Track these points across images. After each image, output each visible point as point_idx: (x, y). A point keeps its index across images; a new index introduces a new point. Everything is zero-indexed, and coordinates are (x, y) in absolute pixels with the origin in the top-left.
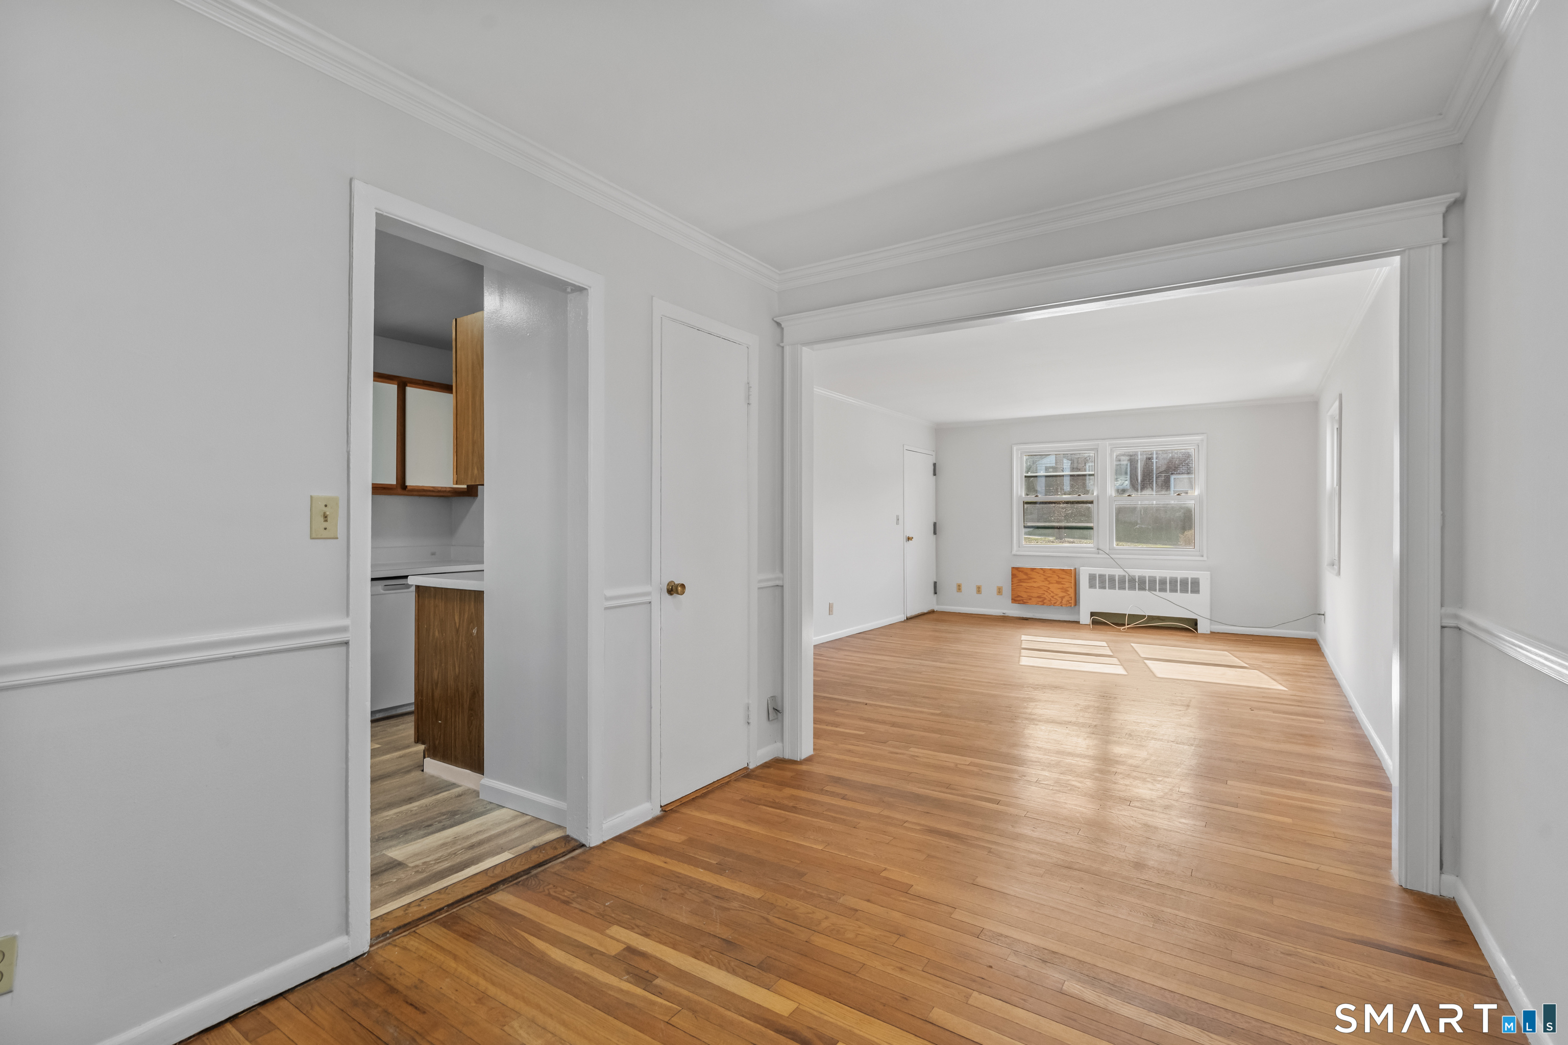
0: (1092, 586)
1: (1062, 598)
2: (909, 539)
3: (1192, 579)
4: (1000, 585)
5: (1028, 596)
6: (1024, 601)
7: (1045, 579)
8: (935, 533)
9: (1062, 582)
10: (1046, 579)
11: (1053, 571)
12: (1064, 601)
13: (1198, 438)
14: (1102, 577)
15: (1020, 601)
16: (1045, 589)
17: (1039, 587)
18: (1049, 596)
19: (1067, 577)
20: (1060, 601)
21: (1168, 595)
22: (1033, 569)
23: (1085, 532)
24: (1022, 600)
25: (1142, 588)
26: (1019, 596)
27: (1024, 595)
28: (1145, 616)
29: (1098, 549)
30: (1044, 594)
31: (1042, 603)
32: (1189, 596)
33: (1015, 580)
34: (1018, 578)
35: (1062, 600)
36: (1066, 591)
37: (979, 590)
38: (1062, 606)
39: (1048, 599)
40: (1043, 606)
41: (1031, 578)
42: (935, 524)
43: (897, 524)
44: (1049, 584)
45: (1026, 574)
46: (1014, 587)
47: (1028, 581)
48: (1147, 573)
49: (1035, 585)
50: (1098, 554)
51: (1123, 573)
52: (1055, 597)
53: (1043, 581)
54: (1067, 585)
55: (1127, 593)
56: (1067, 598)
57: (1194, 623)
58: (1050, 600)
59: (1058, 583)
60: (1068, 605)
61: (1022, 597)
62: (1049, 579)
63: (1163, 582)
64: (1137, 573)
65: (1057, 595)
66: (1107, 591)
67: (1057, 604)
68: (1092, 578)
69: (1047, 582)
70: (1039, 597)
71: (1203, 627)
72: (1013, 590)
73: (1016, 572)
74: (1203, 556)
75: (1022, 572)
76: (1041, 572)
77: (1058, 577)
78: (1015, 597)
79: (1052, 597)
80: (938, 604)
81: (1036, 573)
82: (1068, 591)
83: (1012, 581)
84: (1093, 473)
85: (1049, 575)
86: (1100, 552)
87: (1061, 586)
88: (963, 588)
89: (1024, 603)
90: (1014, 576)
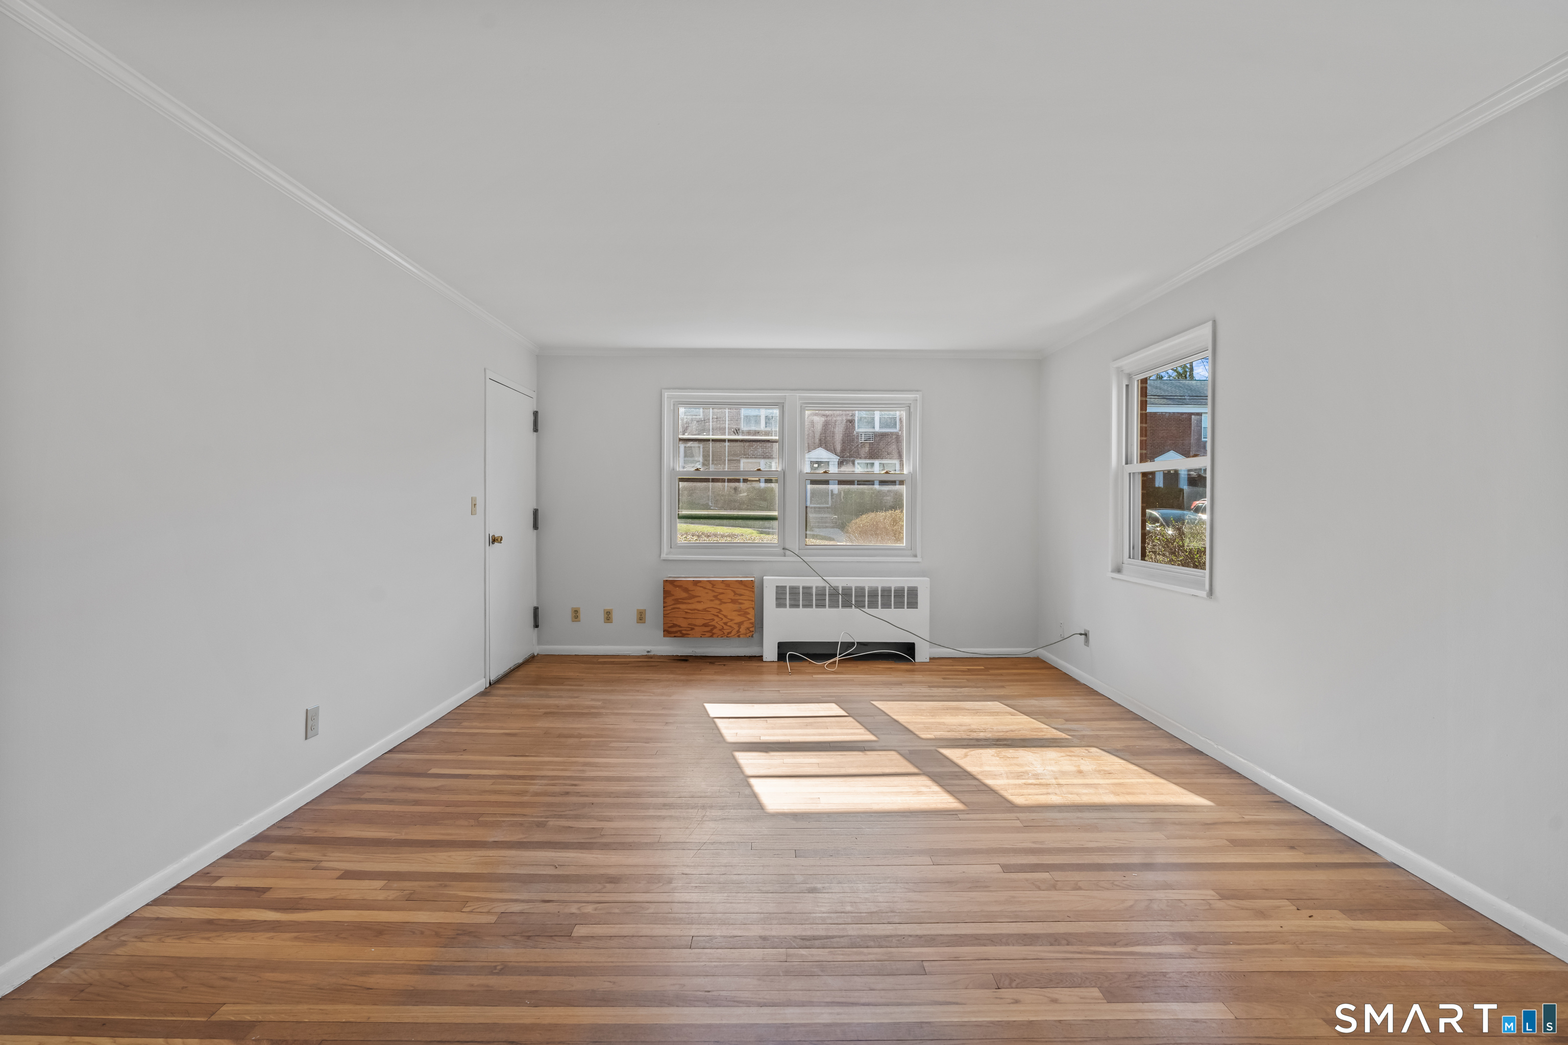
0: (780, 603)
1: (740, 624)
2: (495, 540)
3: (909, 588)
4: (641, 608)
5: (689, 624)
6: (684, 632)
7: (714, 596)
8: (536, 526)
9: (740, 601)
10: (716, 597)
11: (727, 584)
12: (742, 630)
13: (911, 396)
14: (794, 590)
15: (676, 632)
16: (714, 612)
17: (705, 610)
18: (721, 623)
19: (747, 593)
20: (737, 629)
21: (879, 612)
22: (696, 583)
23: (766, 523)
24: (680, 631)
25: (847, 604)
26: (675, 625)
27: (684, 623)
28: (853, 644)
29: (783, 549)
30: (713, 620)
31: (710, 634)
32: (906, 612)
33: (670, 600)
34: (673, 598)
35: (740, 627)
36: (746, 614)
37: (608, 616)
38: (739, 636)
39: (719, 627)
40: (711, 638)
41: (695, 597)
42: (536, 513)
43: (473, 513)
44: (720, 604)
45: (686, 590)
46: (669, 612)
47: (689, 601)
48: (853, 582)
49: (700, 607)
50: (785, 556)
51: (822, 584)
52: (729, 624)
53: (712, 600)
54: (747, 604)
55: (827, 612)
56: (746, 625)
57: (909, 649)
58: (722, 629)
59: (733, 601)
60: (748, 635)
61: (680, 626)
62: (720, 597)
63: (873, 594)
64: (840, 582)
65: (732, 620)
66: (801, 611)
67: (733, 633)
68: (780, 591)
69: (718, 602)
70: (705, 625)
71: (923, 654)
72: (665, 616)
73: (670, 587)
74: (915, 556)
75: (680, 587)
76: (709, 586)
77: (733, 594)
78: (669, 627)
79: (726, 624)
80: (539, 642)
81: (702, 589)
82: (749, 614)
83: (664, 602)
84: (777, 438)
85: (721, 591)
86: (788, 552)
87: (737, 606)
88: (582, 615)
89: (683, 636)
90: (666, 594)
